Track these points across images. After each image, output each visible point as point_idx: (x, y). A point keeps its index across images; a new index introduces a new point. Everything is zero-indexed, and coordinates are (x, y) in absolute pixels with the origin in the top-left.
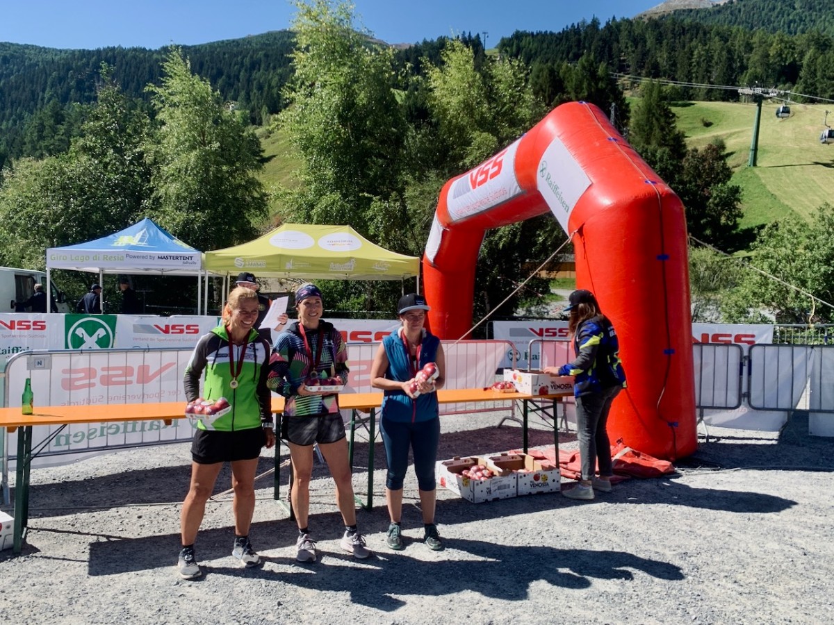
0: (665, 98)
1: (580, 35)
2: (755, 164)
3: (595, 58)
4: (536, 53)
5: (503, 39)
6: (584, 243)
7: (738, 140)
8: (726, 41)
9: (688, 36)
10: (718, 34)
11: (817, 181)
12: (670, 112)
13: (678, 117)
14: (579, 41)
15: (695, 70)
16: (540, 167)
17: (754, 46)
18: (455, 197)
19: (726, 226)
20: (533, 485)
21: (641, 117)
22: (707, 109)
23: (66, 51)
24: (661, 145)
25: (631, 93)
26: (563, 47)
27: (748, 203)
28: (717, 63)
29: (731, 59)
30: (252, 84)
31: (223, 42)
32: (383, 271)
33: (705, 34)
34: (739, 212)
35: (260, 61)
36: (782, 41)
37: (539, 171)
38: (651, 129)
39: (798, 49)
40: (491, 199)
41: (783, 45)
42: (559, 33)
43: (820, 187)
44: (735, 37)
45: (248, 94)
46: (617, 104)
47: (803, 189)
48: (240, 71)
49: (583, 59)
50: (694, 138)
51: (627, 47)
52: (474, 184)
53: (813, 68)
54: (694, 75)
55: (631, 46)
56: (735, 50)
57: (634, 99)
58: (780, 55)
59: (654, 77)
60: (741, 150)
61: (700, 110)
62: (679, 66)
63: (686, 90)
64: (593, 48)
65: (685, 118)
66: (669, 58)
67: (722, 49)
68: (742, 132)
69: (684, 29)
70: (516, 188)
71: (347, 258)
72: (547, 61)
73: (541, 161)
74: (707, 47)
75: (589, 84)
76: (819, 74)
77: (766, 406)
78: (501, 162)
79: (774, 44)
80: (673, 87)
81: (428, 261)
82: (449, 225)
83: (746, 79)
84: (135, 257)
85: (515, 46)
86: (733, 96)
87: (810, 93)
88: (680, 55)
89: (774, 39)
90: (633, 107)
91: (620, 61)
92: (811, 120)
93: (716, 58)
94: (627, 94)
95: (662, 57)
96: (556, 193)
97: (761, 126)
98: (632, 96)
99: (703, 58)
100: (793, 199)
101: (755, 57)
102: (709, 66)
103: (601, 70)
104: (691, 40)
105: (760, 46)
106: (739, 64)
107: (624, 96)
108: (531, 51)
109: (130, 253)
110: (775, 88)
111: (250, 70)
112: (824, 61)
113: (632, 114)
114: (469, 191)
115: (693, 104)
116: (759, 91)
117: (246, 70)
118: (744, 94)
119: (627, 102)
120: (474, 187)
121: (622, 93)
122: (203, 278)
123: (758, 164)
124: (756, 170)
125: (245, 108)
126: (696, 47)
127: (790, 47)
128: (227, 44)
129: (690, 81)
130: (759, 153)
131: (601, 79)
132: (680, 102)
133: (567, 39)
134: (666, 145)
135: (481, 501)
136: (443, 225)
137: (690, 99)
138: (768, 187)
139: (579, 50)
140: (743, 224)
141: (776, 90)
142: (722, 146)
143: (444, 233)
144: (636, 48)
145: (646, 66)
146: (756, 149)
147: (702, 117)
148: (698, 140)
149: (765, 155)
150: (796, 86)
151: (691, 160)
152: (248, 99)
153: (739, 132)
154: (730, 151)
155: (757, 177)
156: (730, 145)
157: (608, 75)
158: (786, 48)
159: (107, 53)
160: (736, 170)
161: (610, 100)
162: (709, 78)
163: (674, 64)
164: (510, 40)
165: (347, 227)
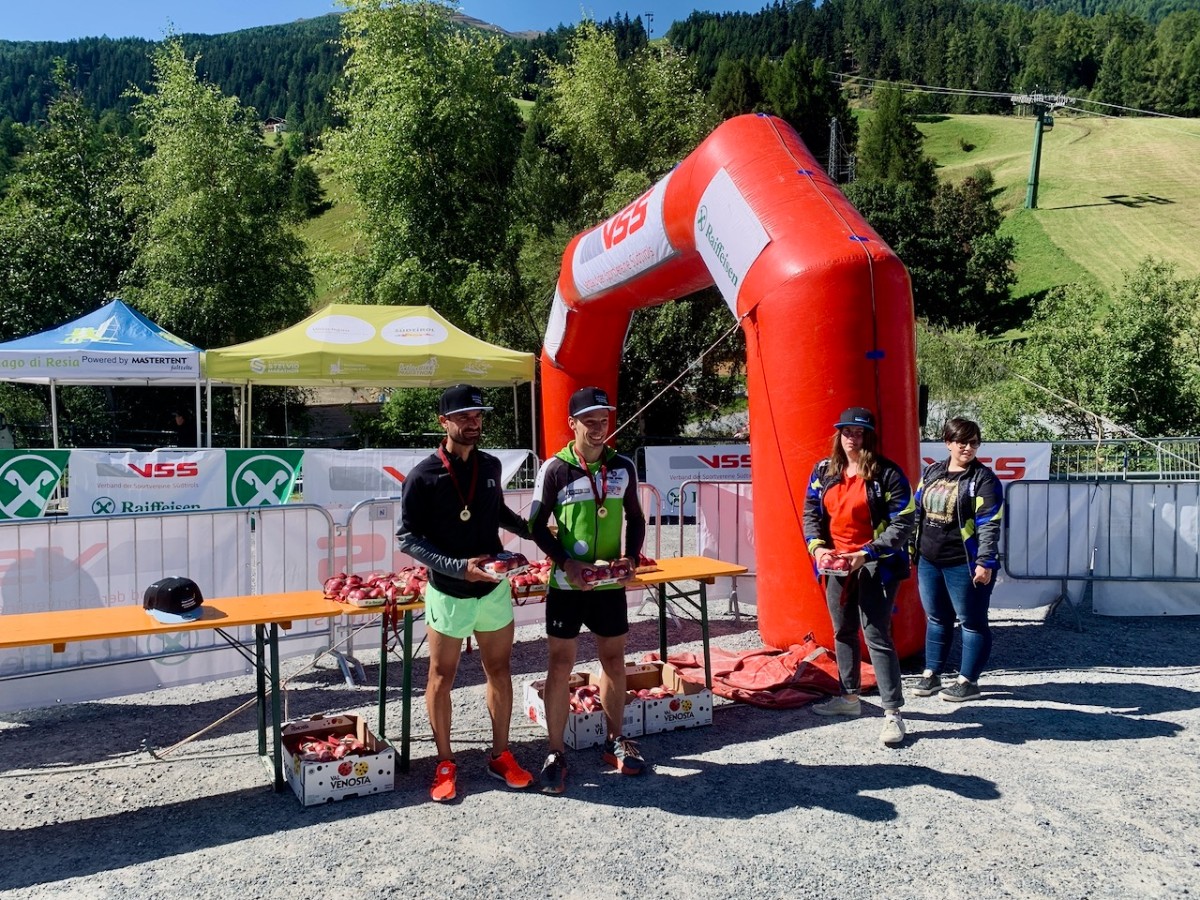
0: (908, 110)
1: (787, 18)
2: (1034, 205)
3: (808, 50)
4: (723, 45)
5: (675, 24)
6: (758, 333)
7: (1012, 170)
8: (995, 26)
9: (941, 18)
10: (984, 15)
11: (1122, 229)
12: (915, 129)
13: (926, 138)
14: (785, 25)
15: (951, 68)
16: (698, 216)
17: (1034, 33)
18: (582, 262)
19: (993, 295)
20: (669, 718)
21: (873, 138)
22: (967, 126)
23: (23, 45)
24: (901, 178)
25: (860, 103)
26: (764, 34)
27: (1025, 261)
28: (981, 59)
29: (1001, 52)
30: (307, 92)
31: (261, 29)
32: (480, 375)
33: (965, 15)
34: (1013, 275)
35: (318, 56)
36: (1074, 26)
37: (696, 221)
38: (888, 155)
39: (1097, 37)
40: (632, 265)
41: (1075, 30)
42: (757, 15)
43: (1125, 237)
44: (1008, 20)
45: (301, 107)
46: (839, 119)
47: (1101, 240)
48: (287, 74)
49: (791, 53)
50: (949, 168)
51: (854, 36)
52: (609, 241)
53: (1116, 66)
54: (949, 76)
55: (860, 34)
56: (1008, 40)
57: (864, 111)
58: (1071, 46)
59: (893, 80)
60: (1015, 186)
61: (958, 126)
62: (928, 63)
63: (938, 98)
64: (805, 36)
65: (936, 139)
66: (915, 52)
67: (989, 39)
68: (1017, 158)
69: (935, 8)
70: (666, 249)
71: (424, 356)
72: (739, 57)
73: (700, 206)
74: (968, 35)
75: (800, 90)
76: (1124, 73)
77: (1030, 574)
78: (645, 206)
79: (1063, 31)
80: (920, 95)
81: (547, 358)
82: (577, 305)
83: (1023, 83)
84: (96, 360)
85: (692, 34)
86: (1005, 107)
87: (1113, 101)
88: (929, 46)
89: (1064, 22)
90: (862, 124)
91: (844, 55)
92: (1114, 140)
93: (980, 51)
94: (854, 105)
95: (904, 50)
96: (720, 256)
97: (1043, 150)
98: (861, 107)
99: (962, 51)
100: (1087, 254)
101: (1035, 49)
102: (972, 63)
103: (816, 67)
104: (945, 24)
105: (1044, 33)
106: (1012, 60)
107: (849, 107)
108: (716, 41)
109: (88, 356)
110: (1064, 94)
111: (304, 72)
112: (1131, 54)
113: (861, 133)
114: (601, 252)
115: (948, 118)
116: (1039, 98)
117: (296, 72)
118: (1018, 104)
119: (853, 116)
120: (609, 246)
121: (846, 103)
122: (203, 389)
123: (1039, 206)
124: (1035, 213)
125: (297, 129)
126: (951, 35)
127: (1085, 34)
128: (267, 33)
129: (944, 84)
130: (1040, 189)
131: (816, 82)
132: (929, 116)
133: (768, 24)
134: (909, 179)
135: (587, 745)
136: (569, 304)
137: (944, 112)
138: (1053, 238)
139: (785, 39)
140: (1017, 292)
141: (1064, 97)
142: (989, 180)
143: (570, 316)
144: (867, 37)
145: (882, 63)
146: (1036, 184)
147: (960, 137)
148: (954, 171)
149: (1049, 192)
150: (1093, 91)
151: (943, 201)
152: (300, 116)
153: (1012, 159)
154: (999, 187)
155: (1037, 224)
156: (1000, 177)
157: (826, 76)
158: (1078, 35)
159: (86, 47)
160: (1008, 213)
161: (830, 114)
162: (971, 80)
163: (921, 61)
164: (686, 24)
165: (427, 309)
